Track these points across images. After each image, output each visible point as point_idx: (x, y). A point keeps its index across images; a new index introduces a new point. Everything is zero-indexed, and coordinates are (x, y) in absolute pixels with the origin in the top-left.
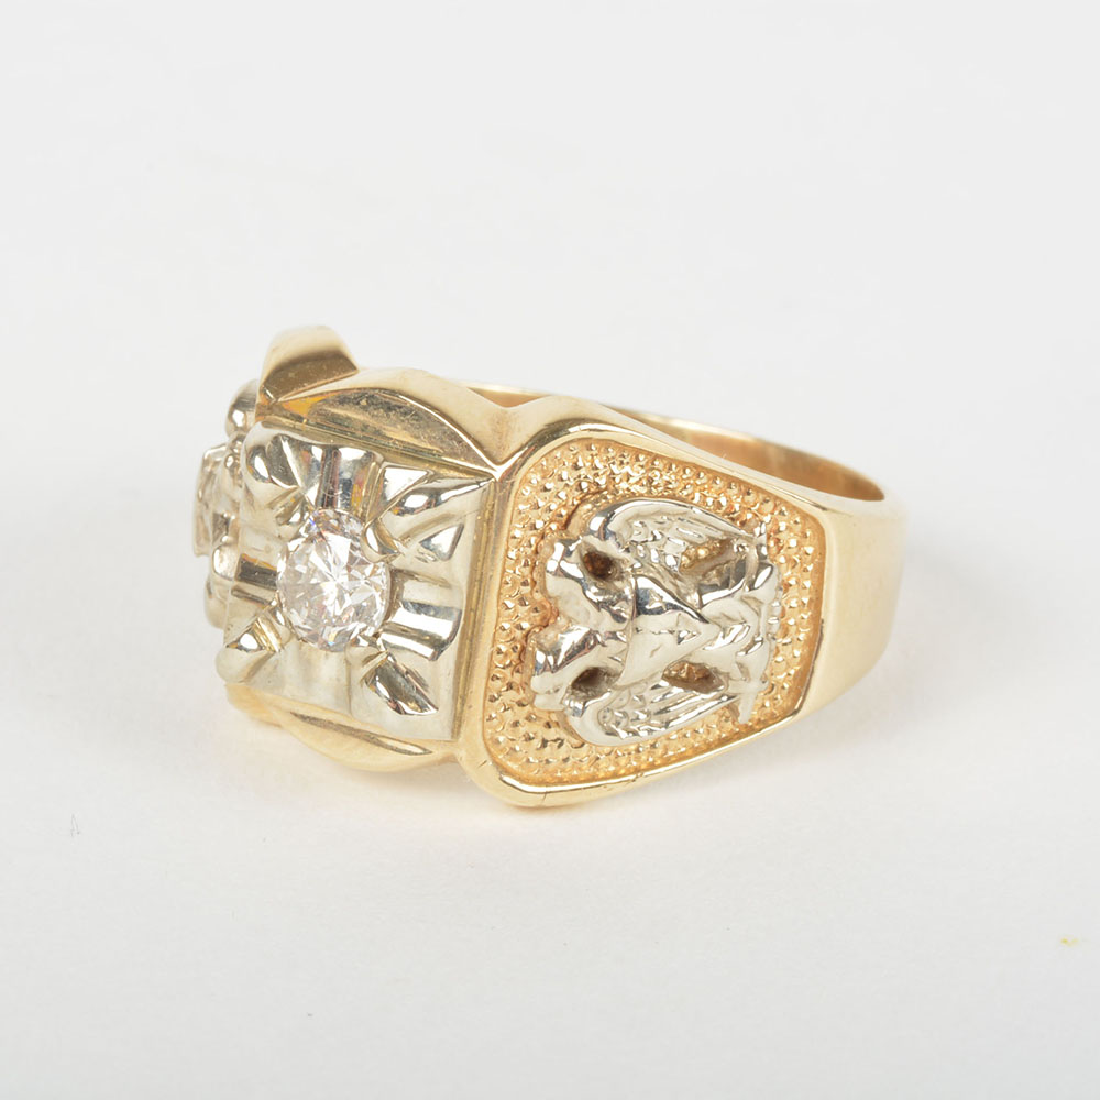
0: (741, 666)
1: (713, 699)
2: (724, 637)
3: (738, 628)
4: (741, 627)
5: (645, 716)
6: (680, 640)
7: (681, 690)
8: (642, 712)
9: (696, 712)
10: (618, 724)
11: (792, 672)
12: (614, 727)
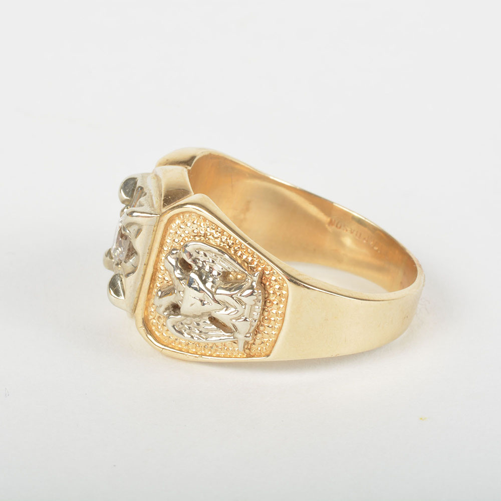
0: (234, 326)
1: (228, 336)
2: (226, 310)
3: (233, 309)
4: (234, 309)
5: (199, 332)
6: (204, 304)
7: (216, 328)
8: (198, 330)
9: (219, 338)
10: (185, 331)
11: (271, 340)
12: (183, 331)
